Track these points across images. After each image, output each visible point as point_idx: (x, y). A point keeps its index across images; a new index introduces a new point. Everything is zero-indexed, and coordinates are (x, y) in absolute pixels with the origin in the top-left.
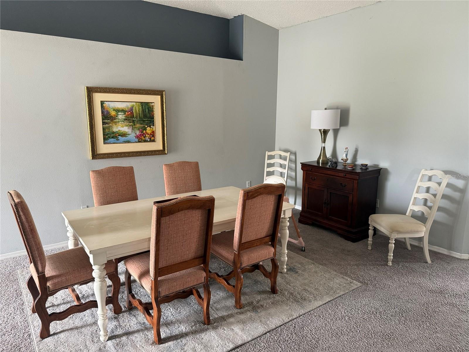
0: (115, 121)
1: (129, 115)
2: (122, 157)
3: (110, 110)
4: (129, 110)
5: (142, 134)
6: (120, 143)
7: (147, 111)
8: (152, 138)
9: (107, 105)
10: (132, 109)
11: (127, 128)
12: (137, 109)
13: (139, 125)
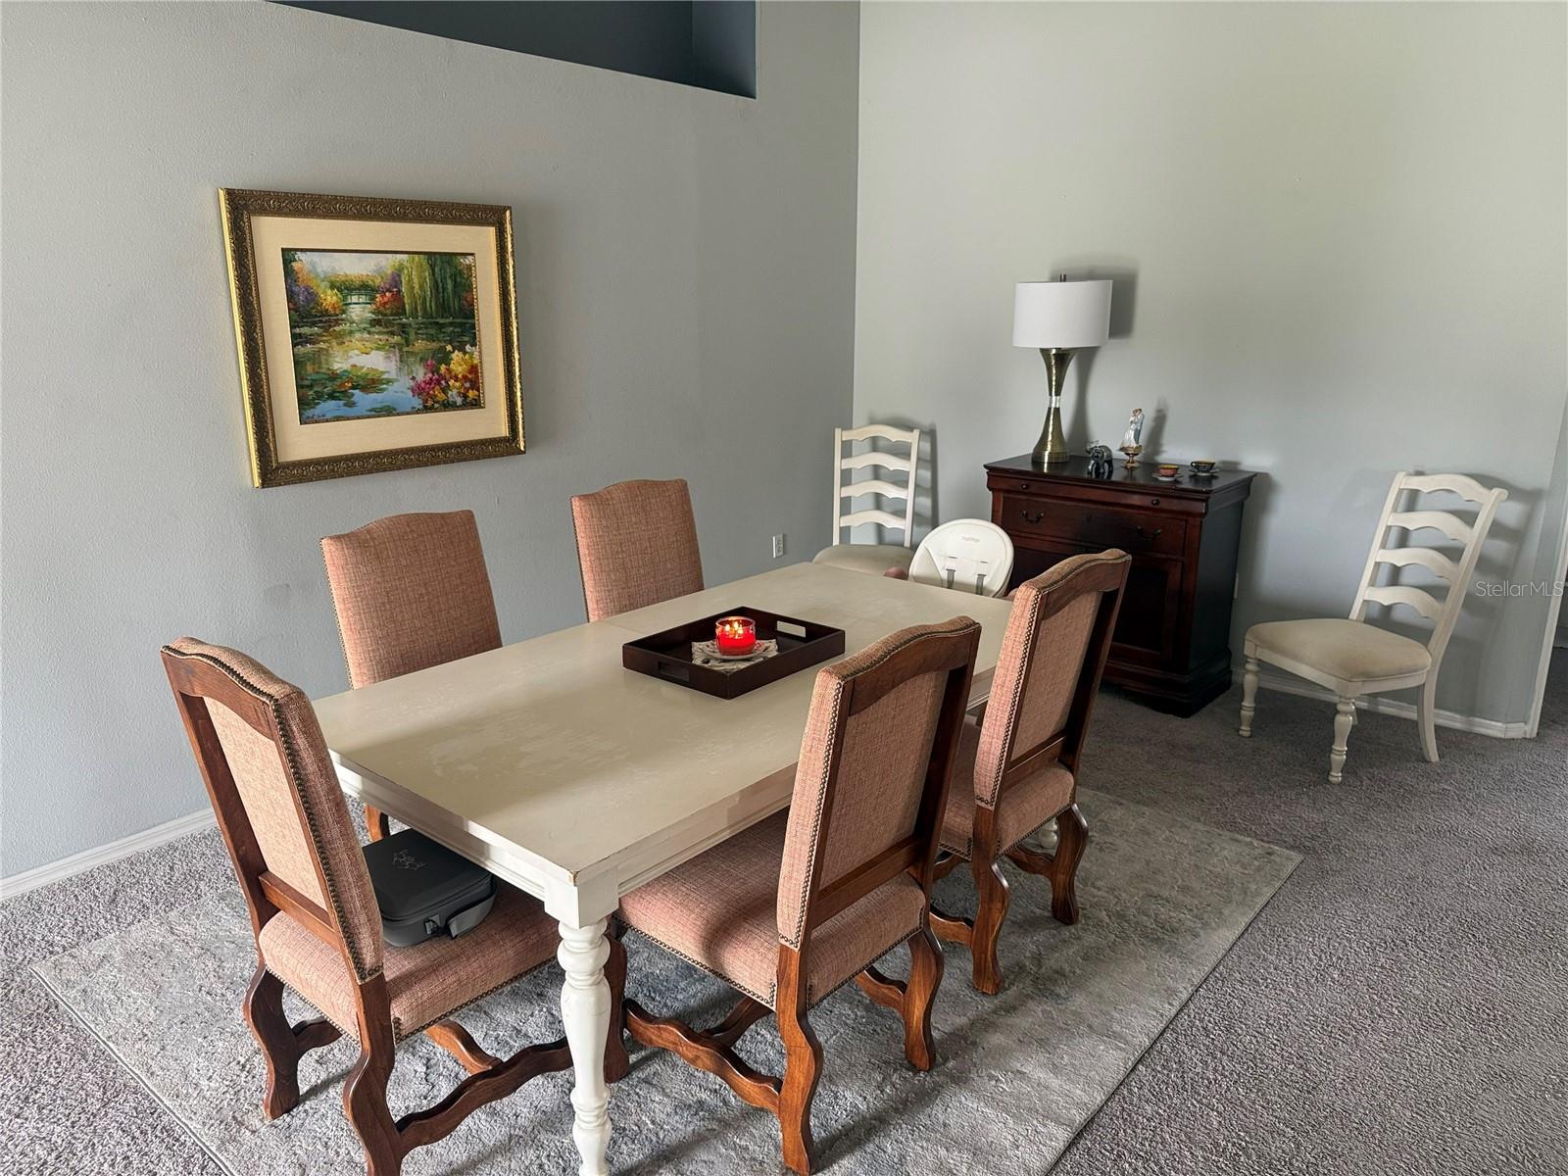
0: (337, 328)
1: (386, 303)
2: (370, 472)
3: (319, 286)
4: (388, 286)
5: (436, 376)
6: (359, 418)
7: (450, 286)
8: (472, 394)
9: (307, 267)
10: (396, 280)
11: (381, 358)
12: (416, 280)
13: (424, 342)
